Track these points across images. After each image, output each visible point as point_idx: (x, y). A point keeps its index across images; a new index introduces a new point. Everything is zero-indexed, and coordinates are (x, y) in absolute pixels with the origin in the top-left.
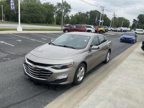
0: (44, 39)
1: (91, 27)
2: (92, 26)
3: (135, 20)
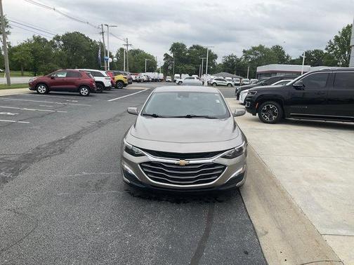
0: (9, 113)
1: (101, 75)
2: (103, 73)
3: (167, 56)
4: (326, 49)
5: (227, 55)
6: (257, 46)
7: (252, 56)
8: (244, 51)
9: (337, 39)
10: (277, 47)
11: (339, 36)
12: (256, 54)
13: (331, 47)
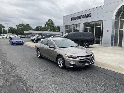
4: (44, 26)
5: (9, 27)
6: (21, 24)
7: (19, 27)
8: (16, 26)
9: (47, 23)
10: (28, 24)
11: (47, 22)
12: (21, 27)
13: (45, 25)
